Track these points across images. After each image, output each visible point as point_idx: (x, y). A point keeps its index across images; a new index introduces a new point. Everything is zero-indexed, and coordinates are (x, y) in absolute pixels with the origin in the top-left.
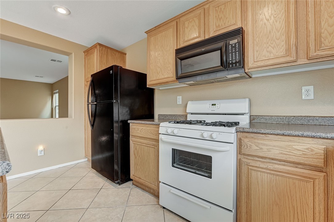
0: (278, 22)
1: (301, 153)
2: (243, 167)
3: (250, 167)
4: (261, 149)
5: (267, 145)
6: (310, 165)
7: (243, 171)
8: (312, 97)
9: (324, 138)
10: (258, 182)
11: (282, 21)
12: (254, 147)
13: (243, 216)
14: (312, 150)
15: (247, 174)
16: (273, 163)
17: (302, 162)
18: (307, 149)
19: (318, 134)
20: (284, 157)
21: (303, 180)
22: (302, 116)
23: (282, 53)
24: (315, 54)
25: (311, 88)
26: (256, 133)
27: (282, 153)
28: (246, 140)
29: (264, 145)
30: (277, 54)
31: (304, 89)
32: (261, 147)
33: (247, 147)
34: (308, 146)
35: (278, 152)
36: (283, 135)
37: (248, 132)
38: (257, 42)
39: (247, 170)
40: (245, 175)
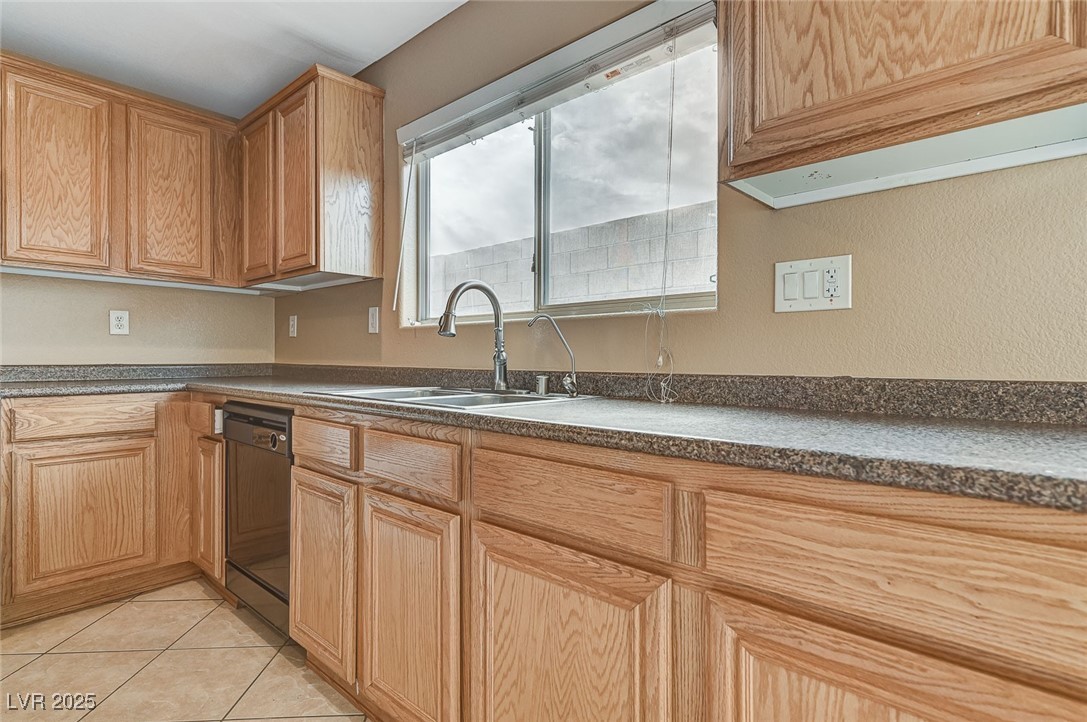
0: (78, 186)
1: (127, 416)
2: (19, 468)
3: (34, 463)
4: (62, 422)
5: (72, 414)
6: (138, 432)
7: (19, 474)
8: (126, 331)
9: (155, 392)
10: (53, 486)
11: (85, 187)
12: (47, 422)
13: (19, 566)
14: (141, 410)
15: (29, 478)
16: (82, 443)
17: (129, 428)
18: (135, 409)
19: (149, 387)
20: (101, 429)
21: (126, 456)
22: (109, 365)
23: (85, 249)
24: (138, 266)
25: (125, 315)
26: (49, 396)
27: (98, 423)
28: (26, 412)
29: (66, 414)
30: (74, 247)
31: (114, 314)
32: (61, 418)
33: (30, 425)
34: (136, 405)
35: (92, 422)
36: (101, 393)
37: (32, 396)
38: (29, 207)
39: (29, 469)
40: (25, 481)
